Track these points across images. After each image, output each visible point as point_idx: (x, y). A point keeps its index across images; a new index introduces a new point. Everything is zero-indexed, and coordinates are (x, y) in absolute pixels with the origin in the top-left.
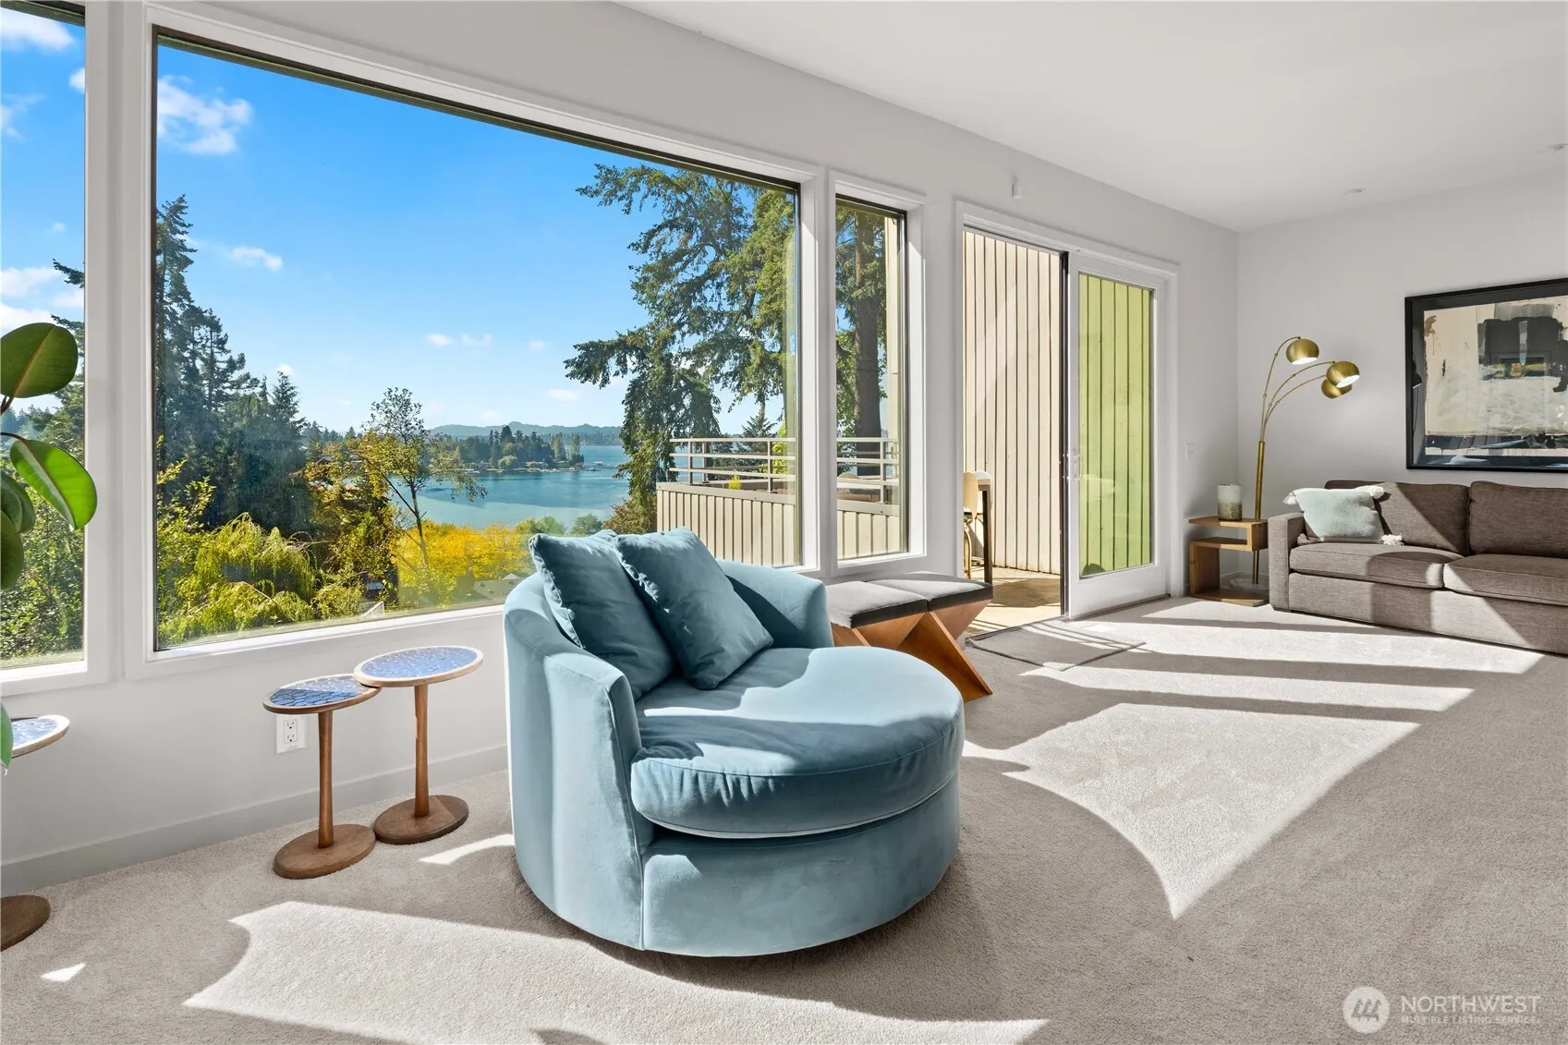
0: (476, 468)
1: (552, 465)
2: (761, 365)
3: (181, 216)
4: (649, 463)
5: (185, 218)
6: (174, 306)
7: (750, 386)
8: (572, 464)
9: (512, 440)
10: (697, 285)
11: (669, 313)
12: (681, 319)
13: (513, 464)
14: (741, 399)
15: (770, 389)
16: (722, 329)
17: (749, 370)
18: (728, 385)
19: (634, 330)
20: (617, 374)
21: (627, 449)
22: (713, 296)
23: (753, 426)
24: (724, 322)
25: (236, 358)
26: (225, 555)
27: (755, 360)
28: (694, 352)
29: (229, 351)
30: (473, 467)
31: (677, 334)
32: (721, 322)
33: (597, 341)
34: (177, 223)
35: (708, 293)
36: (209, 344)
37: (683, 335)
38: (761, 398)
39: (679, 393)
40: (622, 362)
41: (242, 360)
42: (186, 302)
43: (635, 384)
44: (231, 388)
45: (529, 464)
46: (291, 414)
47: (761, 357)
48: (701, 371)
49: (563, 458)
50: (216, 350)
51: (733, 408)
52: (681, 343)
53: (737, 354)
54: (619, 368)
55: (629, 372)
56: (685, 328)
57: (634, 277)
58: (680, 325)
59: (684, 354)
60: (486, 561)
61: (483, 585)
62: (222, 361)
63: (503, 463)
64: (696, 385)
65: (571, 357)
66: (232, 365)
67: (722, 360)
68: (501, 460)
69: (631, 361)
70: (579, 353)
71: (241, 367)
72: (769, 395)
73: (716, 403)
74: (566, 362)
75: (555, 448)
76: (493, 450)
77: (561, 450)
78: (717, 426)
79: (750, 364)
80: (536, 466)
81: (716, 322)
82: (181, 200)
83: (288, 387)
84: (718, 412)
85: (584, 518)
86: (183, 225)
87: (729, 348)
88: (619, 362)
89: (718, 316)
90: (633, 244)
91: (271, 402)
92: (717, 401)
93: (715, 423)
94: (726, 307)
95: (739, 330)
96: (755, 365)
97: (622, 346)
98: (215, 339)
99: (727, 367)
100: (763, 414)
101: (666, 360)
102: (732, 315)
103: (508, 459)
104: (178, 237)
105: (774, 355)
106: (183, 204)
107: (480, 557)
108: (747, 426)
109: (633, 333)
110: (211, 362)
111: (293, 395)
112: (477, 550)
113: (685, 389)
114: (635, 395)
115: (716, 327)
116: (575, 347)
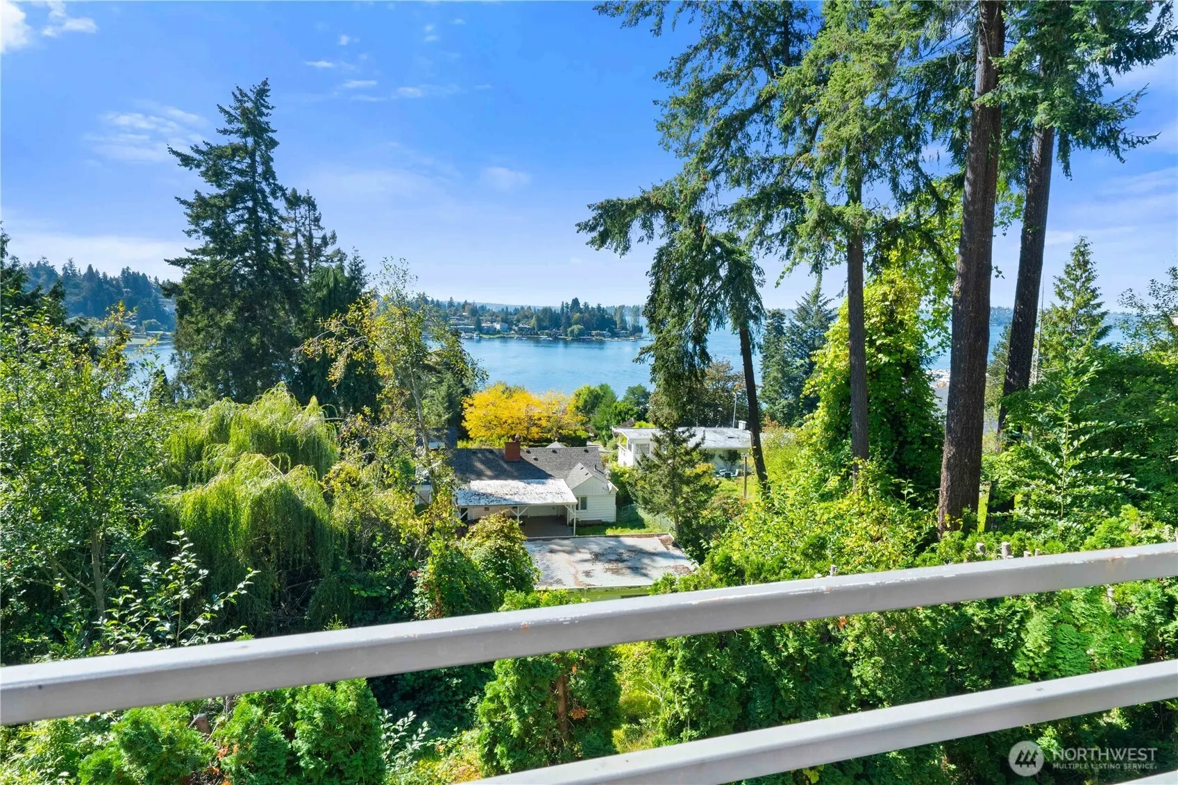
0: (549, 335)
1: (614, 335)
2: (819, 223)
3: (266, 99)
4: (673, 348)
5: (270, 100)
6: (264, 185)
7: (802, 250)
8: (632, 334)
9: (580, 311)
10: (741, 119)
11: (704, 160)
12: (716, 167)
13: (581, 333)
14: (791, 270)
15: (829, 255)
16: (771, 180)
17: (802, 229)
18: (774, 250)
19: (660, 184)
20: (641, 240)
21: (651, 328)
22: (759, 133)
23: (808, 302)
24: (775, 171)
25: (329, 235)
26: (257, 425)
27: (812, 216)
28: (732, 210)
29: (322, 229)
30: (547, 334)
31: (711, 185)
32: (770, 171)
33: (615, 199)
34: (263, 105)
35: (752, 129)
36: (307, 222)
37: (718, 186)
38: (817, 268)
39: (713, 262)
40: (647, 225)
41: (334, 237)
42: (271, 181)
43: (662, 252)
44: (326, 261)
45: (594, 332)
46: (363, 285)
47: (819, 210)
48: (743, 235)
49: (624, 328)
50: (313, 227)
51: (781, 281)
52: (715, 198)
53: (788, 211)
54: (643, 233)
55: (656, 236)
56: (722, 177)
57: (660, 114)
58: (715, 173)
59: (720, 213)
60: (544, 423)
61: (528, 452)
62: (317, 235)
63: (572, 332)
64: (732, 252)
65: (584, 219)
66: (325, 241)
67: (768, 218)
68: (570, 329)
69: (659, 222)
70: (595, 214)
71: (333, 243)
72: (828, 264)
73: (759, 274)
74: (579, 225)
75: (617, 319)
76: (564, 320)
77: (623, 321)
78: (761, 303)
79: (805, 222)
80: (600, 335)
81: (764, 171)
82: (265, 83)
83: (359, 259)
84: (762, 285)
85: (635, 388)
86: (267, 107)
87: (778, 203)
88: (644, 226)
89: (767, 164)
90: (661, 74)
91: (346, 274)
92: (760, 273)
93: (758, 299)
94: (777, 150)
95: (793, 180)
96: (810, 223)
97: (648, 207)
98: (312, 217)
99: (776, 227)
100: (818, 289)
101: (697, 221)
102: (784, 160)
103: (576, 328)
104: (264, 119)
105: (839, 209)
106: (267, 88)
107: (540, 419)
108: (802, 301)
109: (658, 189)
110: (309, 239)
111: (364, 267)
112: (536, 413)
113: (720, 257)
114: (662, 264)
115: (764, 176)
116: (589, 207)
